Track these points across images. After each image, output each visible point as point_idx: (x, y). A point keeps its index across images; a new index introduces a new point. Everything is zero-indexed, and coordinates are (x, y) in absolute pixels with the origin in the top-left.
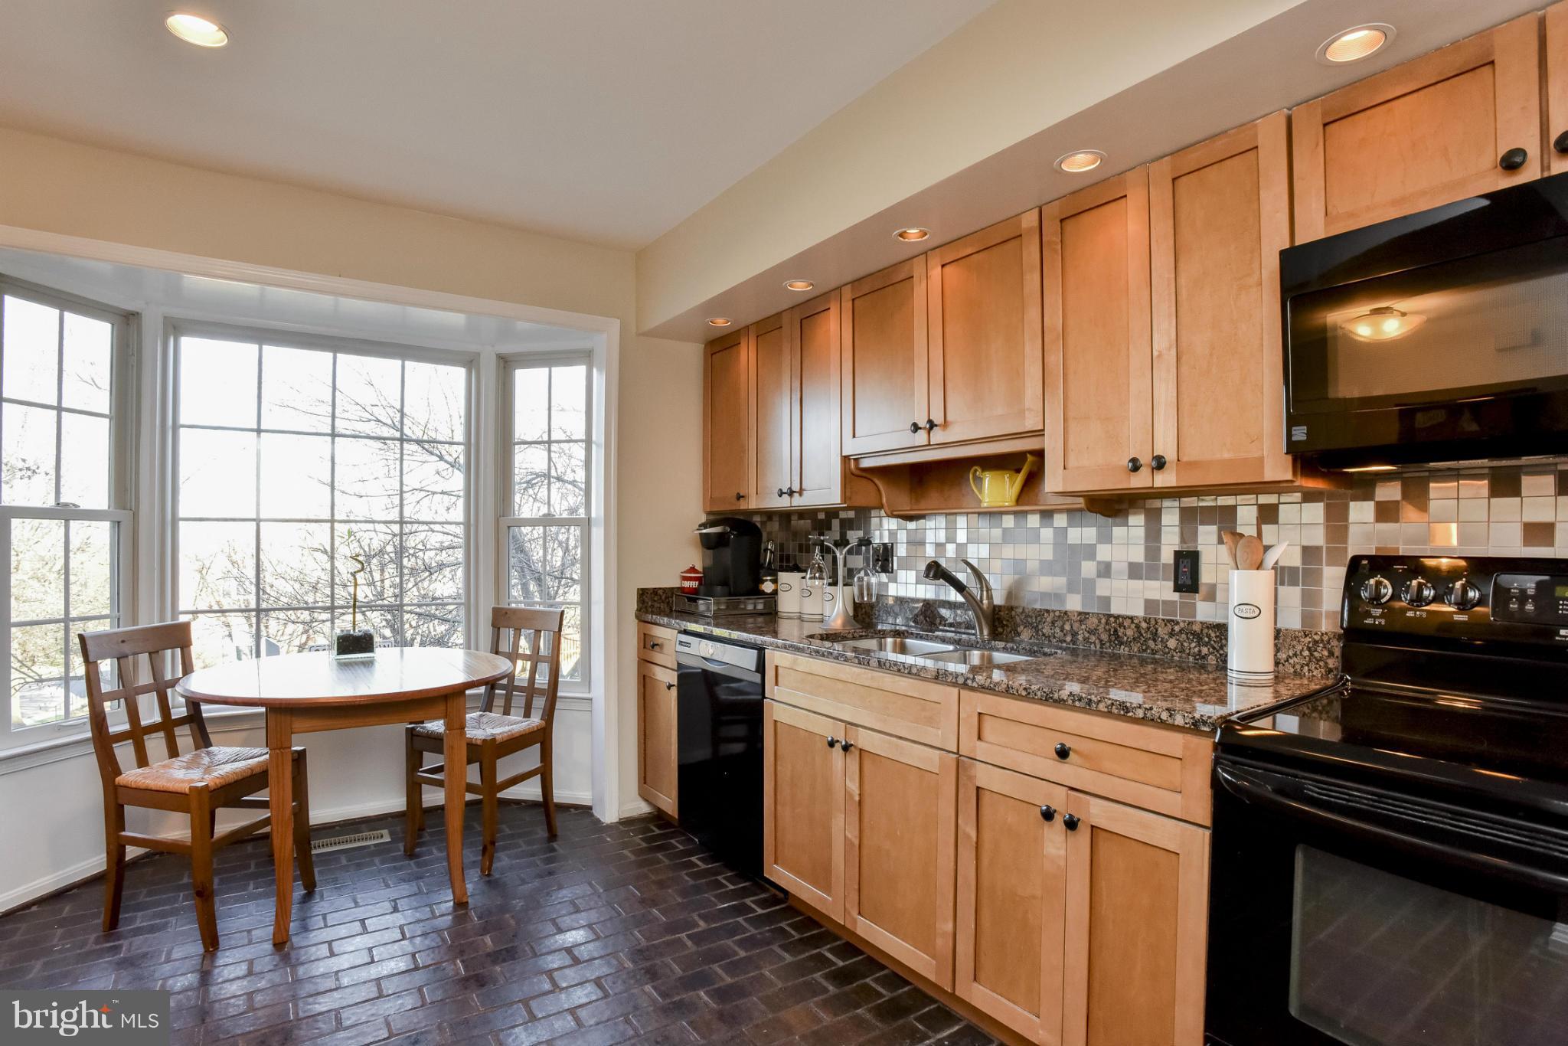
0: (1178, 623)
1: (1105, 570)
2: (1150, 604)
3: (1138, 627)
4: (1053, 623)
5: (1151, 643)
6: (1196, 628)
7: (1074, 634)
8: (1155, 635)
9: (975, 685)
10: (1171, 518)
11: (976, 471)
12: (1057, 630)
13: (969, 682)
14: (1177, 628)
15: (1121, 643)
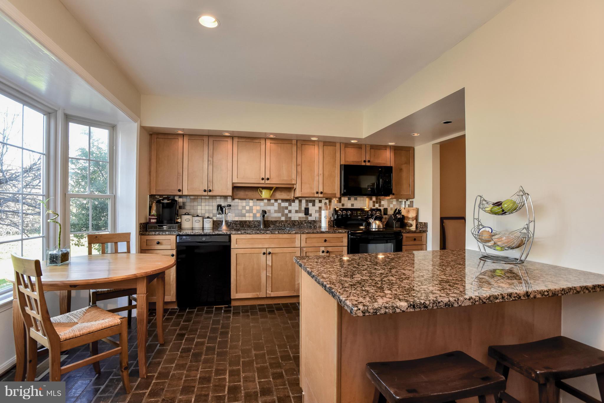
0: (306, 221)
1: (290, 212)
2: (299, 217)
3: (299, 222)
4: (279, 223)
5: (301, 225)
6: (310, 221)
7: (284, 225)
8: (302, 224)
9: (305, 233)
10: (304, 202)
11: (260, 189)
12: (280, 224)
13: (304, 232)
14: (306, 222)
15: (295, 226)
